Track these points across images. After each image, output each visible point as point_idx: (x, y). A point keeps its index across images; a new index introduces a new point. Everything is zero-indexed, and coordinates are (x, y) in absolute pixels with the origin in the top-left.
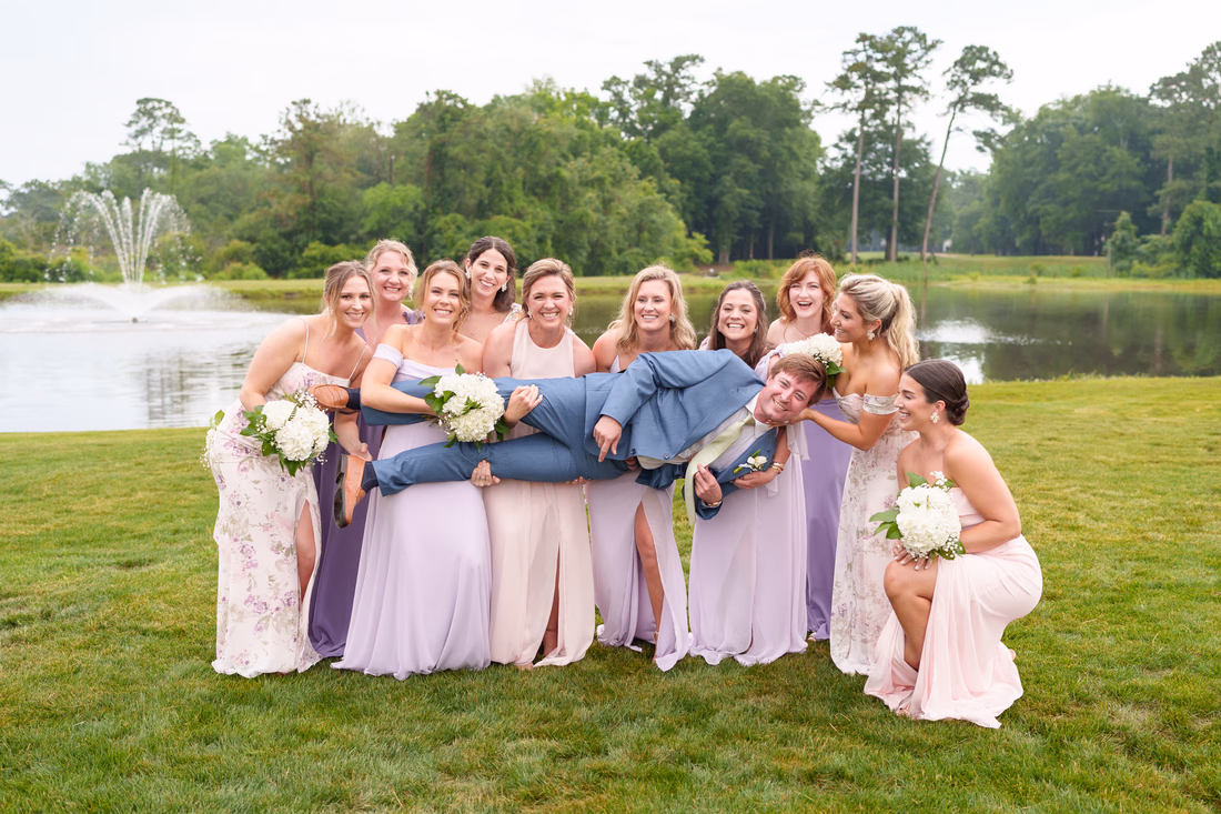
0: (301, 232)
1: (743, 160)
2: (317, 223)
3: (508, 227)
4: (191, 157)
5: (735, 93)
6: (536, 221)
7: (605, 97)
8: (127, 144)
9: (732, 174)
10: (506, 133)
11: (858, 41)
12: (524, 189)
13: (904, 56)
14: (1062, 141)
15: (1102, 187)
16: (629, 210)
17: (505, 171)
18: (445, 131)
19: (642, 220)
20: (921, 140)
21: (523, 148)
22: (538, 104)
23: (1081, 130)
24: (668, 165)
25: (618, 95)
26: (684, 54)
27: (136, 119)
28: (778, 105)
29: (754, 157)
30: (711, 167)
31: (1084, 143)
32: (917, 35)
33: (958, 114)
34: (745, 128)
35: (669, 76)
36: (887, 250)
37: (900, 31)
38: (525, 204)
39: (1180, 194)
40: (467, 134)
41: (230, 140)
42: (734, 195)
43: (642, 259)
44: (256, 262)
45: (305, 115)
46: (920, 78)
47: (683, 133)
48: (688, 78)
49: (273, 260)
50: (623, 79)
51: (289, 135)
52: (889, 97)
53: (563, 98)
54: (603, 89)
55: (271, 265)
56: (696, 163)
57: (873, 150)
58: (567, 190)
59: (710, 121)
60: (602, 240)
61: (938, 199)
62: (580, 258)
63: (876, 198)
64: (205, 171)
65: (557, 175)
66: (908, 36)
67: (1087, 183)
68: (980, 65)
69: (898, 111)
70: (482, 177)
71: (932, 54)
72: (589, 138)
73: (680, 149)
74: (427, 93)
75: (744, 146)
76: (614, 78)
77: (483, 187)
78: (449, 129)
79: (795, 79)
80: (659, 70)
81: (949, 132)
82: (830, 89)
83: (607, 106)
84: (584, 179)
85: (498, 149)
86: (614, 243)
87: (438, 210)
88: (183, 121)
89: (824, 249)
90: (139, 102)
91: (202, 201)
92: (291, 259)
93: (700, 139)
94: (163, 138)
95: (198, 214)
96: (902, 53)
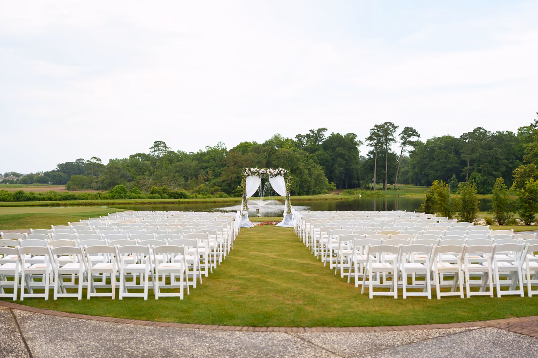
1: (341, 160)
5: (336, 139)
7: (297, 140)
9: (337, 164)
11: (375, 127)
14: (435, 152)
15: (448, 166)
20: (394, 153)
23: (440, 148)
25: (300, 140)
26: (321, 128)
27: (153, 147)
29: (344, 159)
30: (331, 161)
31: (441, 153)
32: (391, 124)
33: (404, 146)
35: (316, 134)
36: (384, 185)
37: (386, 123)
39: (469, 170)
42: (338, 170)
46: (393, 136)
48: (322, 135)
50: (302, 135)
52: (383, 141)
53: (285, 141)
54: (296, 138)
56: (327, 160)
59: (330, 148)
63: (381, 171)
66: (389, 124)
67: (443, 164)
68: (410, 133)
69: (386, 145)
71: (396, 129)
73: (322, 157)
75: (341, 156)
76: (299, 134)
79: (354, 134)
80: (313, 132)
81: (402, 152)
90: (155, 142)
93: (327, 154)
96: (387, 130)
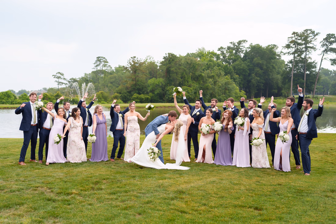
0: (132, 91)
1: (258, 69)
2: (136, 89)
3: (187, 89)
4: (109, 71)
5: (256, 50)
6: (194, 88)
7: (219, 53)
8: (94, 68)
9: (255, 73)
10: (187, 64)
11: (293, 34)
12: (192, 79)
13: (307, 38)
16: (222, 84)
17: (186, 74)
18: (170, 64)
19: (226, 87)
20: (314, 62)
21: (191, 68)
22: (200, 55)
24: (236, 71)
25: (222, 52)
26: (241, 40)
27: (96, 62)
28: (269, 53)
29: (261, 69)
30: (248, 71)
32: (311, 31)
33: (325, 54)
34: (258, 60)
35: (237, 46)
37: (306, 31)
38: (192, 83)
40: (176, 64)
41: (119, 67)
42: (255, 79)
43: (225, 98)
44: (121, 99)
45: (134, 61)
46: (313, 44)
47: (240, 62)
48: (242, 46)
49: (125, 99)
50: (224, 47)
51: (130, 66)
52: (303, 50)
53: (207, 53)
54: (218, 50)
55: (124, 100)
56: (244, 70)
57: (298, 65)
58: (203, 79)
59: (249, 58)
60: (213, 93)
61: (319, 79)
62: (207, 98)
63: (298, 79)
64: (113, 75)
65: (201, 75)
66: (309, 32)
68: (332, 39)
69: (306, 54)
70: (180, 76)
71: (316, 37)
72: (212, 64)
73: (239, 67)
74: (166, 54)
75: (258, 65)
76: (221, 47)
77: (180, 79)
78: (171, 63)
79: (275, 45)
80: (234, 45)
81: (322, 60)
82: (284, 48)
83: (219, 55)
84: (209, 76)
85: (185, 68)
86: (217, 93)
87: (168, 85)
88: (107, 62)
89: (283, 94)
90: (97, 58)
91: (111, 83)
92: (130, 98)
93: (245, 64)
94: (103, 67)
95: (110, 86)
96: (307, 37)
